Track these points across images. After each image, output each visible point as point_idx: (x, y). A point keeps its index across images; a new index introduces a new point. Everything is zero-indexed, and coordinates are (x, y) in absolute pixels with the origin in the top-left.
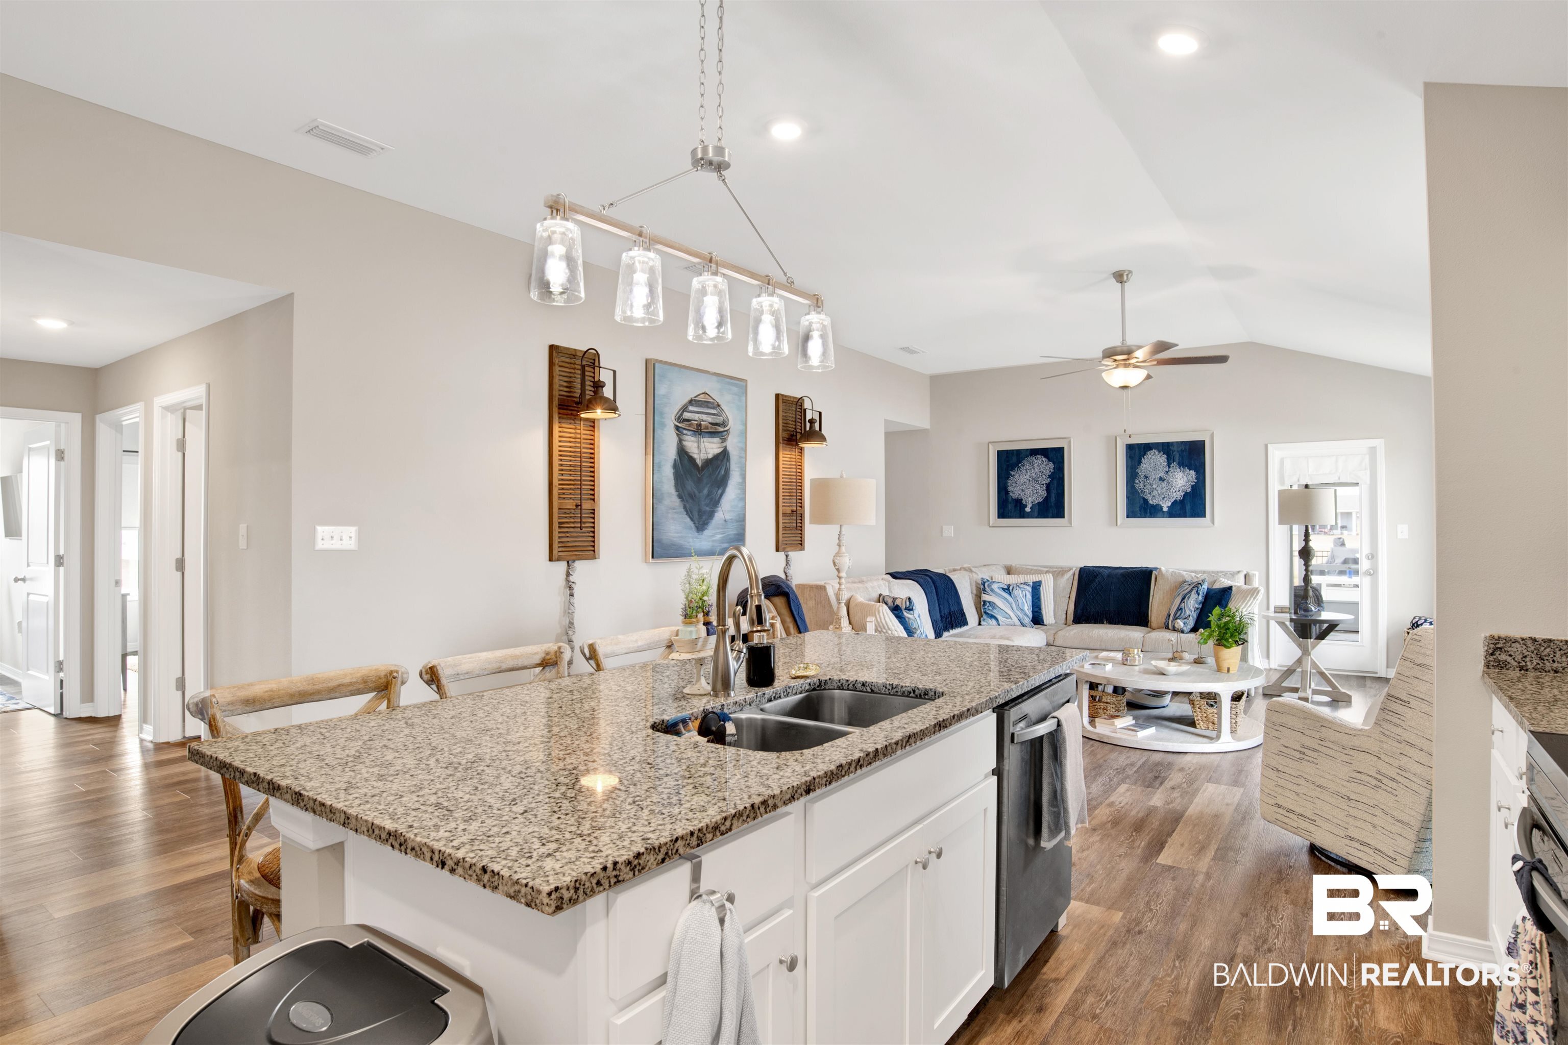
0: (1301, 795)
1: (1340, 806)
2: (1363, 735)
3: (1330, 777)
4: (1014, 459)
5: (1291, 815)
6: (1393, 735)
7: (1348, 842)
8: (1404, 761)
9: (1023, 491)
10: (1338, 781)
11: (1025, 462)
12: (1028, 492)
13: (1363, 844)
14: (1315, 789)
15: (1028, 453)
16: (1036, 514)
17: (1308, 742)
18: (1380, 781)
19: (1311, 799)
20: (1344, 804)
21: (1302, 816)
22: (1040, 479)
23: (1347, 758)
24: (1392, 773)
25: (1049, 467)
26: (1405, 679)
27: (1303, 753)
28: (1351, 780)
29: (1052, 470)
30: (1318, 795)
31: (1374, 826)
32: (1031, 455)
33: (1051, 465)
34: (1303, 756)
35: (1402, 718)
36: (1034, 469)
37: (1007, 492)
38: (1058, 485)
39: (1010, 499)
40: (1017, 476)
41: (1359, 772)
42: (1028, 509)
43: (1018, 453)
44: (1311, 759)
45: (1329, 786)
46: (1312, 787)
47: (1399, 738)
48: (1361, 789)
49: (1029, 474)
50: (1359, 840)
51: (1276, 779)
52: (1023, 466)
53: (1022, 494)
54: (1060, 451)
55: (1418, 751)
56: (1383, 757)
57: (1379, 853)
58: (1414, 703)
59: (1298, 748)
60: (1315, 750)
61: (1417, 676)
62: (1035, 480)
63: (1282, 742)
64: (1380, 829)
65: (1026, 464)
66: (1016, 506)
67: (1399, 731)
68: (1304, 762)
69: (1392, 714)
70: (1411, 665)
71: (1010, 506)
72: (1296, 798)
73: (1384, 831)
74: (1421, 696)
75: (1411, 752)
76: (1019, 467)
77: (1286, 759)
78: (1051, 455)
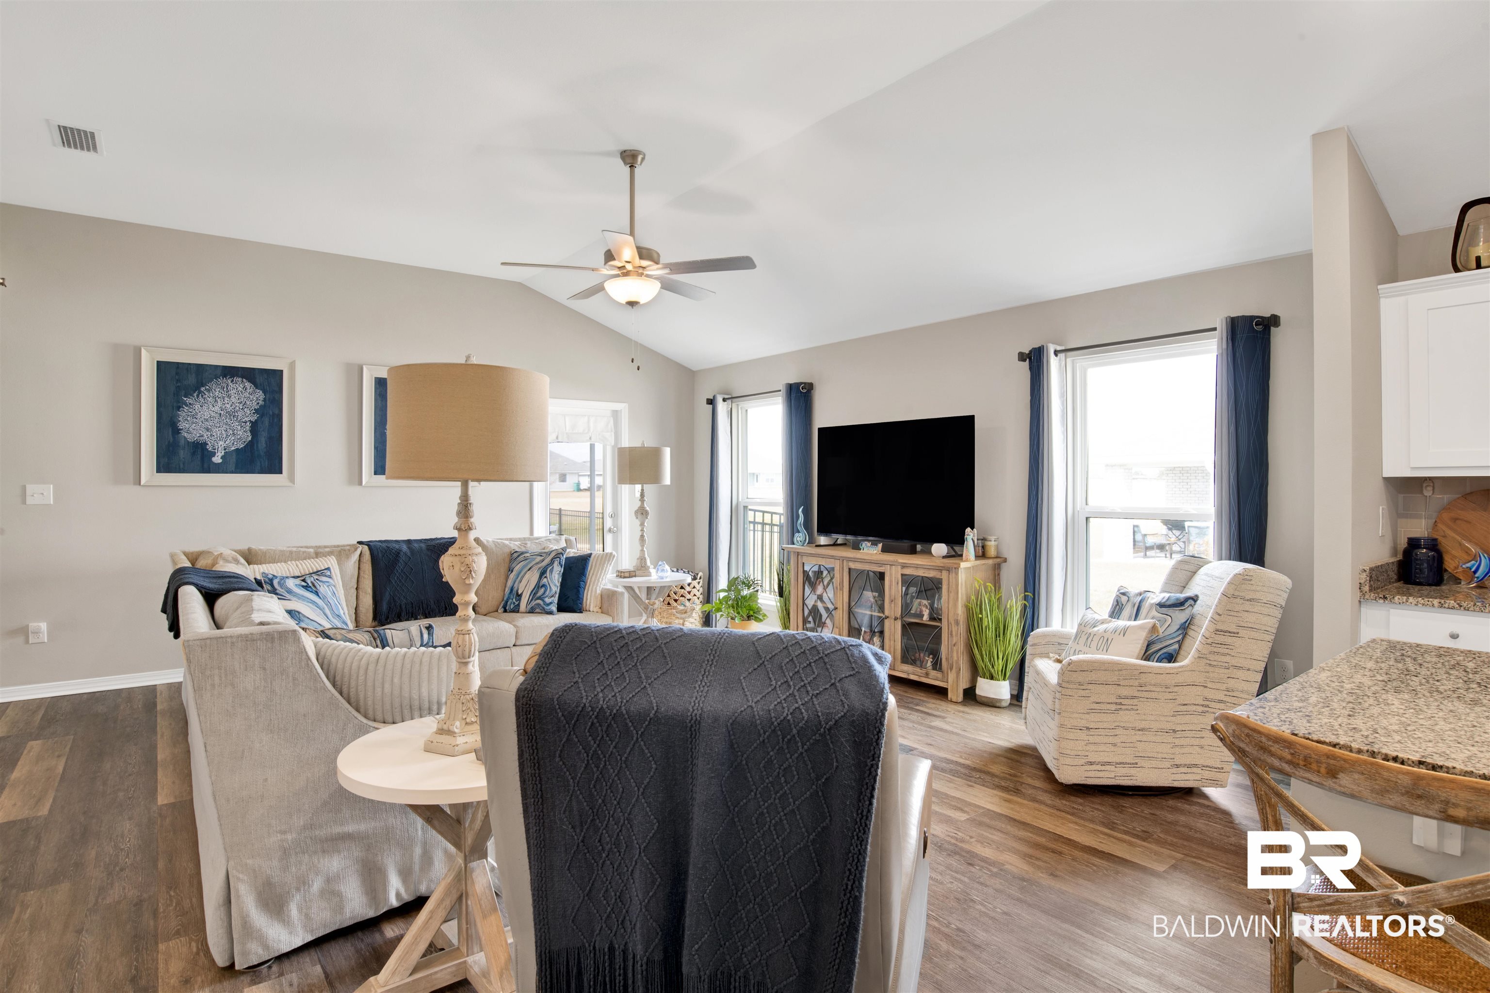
0: (1118, 744)
1: (1165, 741)
2: (1185, 671)
3: (1153, 718)
4: (192, 379)
5: (1108, 767)
6: (1220, 664)
7: (1175, 770)
8: (1232, 683)
9: (208, 430)
10: (1162, 718)
11: (213, 385)
12: (216, 432)
13: (1189, 766)
14: (1135, 734)
15: (219, 372)
16: (232, 466)
17: (1124, 692)
18: (1207, 706)
19: (1132, 745)
20: (1169, 738)
21: (1121, 763)
22: (240, 414)
23: (1170, 696)
24: (1221, 696)
25: (256, 397)
26: (1235, 614)
27: (1121, 704)
28: (1177, 713)
29: (261, 403)
30: (1139, 738)
31: (1202, 747)
32: (225, 376)
33: (260, 394)
34: (1119, 707)
35: (1231, 647)
36: (229, 397)
37: (177, 431)
38: (271, 425)
39: (182, 442)
40: (197, 406)
41: (1184, 705)
42: (217, 459)
43: (200, 369)
44: (1130, 707)
45: (1152, 727)
46: (1133, 732)
47: (1227, 664)
48: (1187, 718)
49: (220, 404)
50: (1185, 765)
51: (1086, 738)
52: (208, 391)
53: (206, 435)
54: (277, 375)
55: (1245, 672)
56: (1209, 685)
57: (1207, 769)
58: (1242, 633)
59: (1113, 699)
60: (1133, 697)
61: (1247, 609)
62: (232, 414)
63: (1092, 699)
64: (1207, 747)
65: (216, 389)
66: (194, 454)
67: (1227, 659)
68: (1121, 712)
69: (1220, 646)
70: (1242, 601)
71: (183, 454)
72: (1113, 749)
73: (1212, 748)
74: (1250, 625)
75: (1240, 674)
76: (200, 392)
77: (1100, 714)
78: (259, 379)
